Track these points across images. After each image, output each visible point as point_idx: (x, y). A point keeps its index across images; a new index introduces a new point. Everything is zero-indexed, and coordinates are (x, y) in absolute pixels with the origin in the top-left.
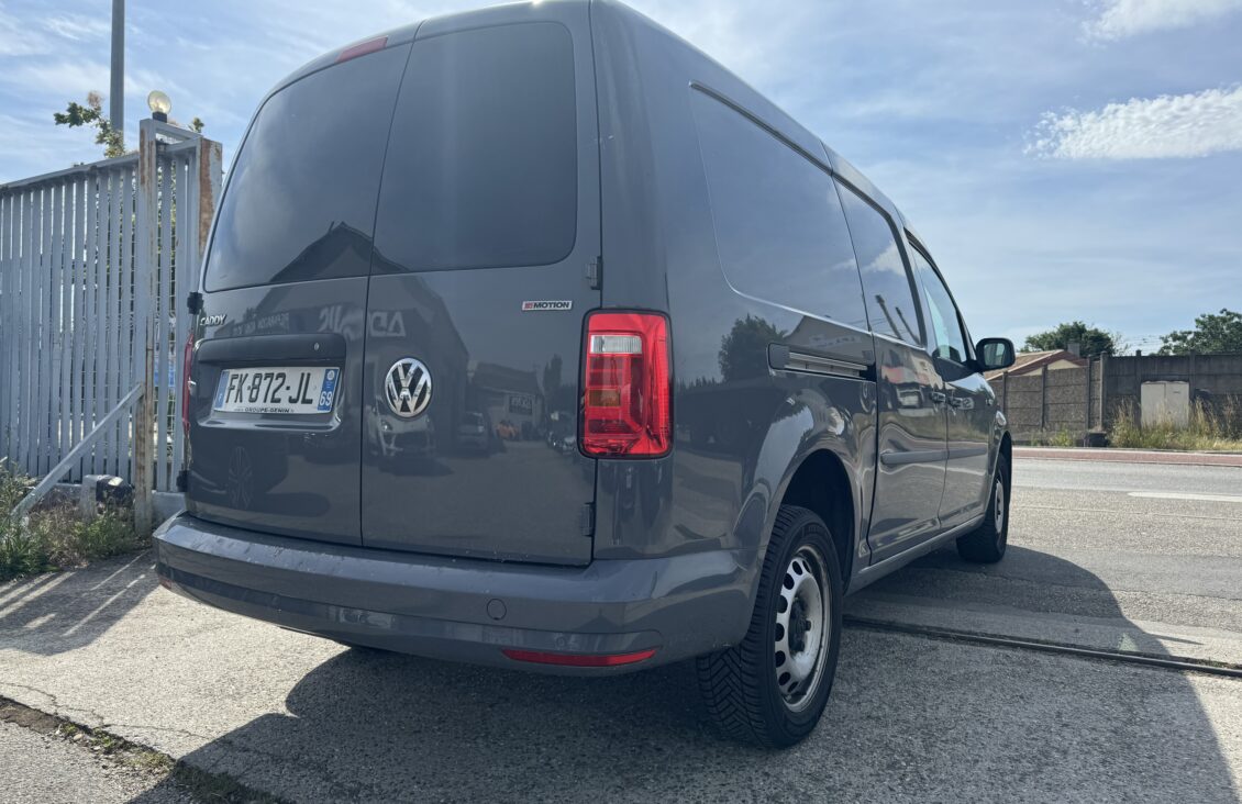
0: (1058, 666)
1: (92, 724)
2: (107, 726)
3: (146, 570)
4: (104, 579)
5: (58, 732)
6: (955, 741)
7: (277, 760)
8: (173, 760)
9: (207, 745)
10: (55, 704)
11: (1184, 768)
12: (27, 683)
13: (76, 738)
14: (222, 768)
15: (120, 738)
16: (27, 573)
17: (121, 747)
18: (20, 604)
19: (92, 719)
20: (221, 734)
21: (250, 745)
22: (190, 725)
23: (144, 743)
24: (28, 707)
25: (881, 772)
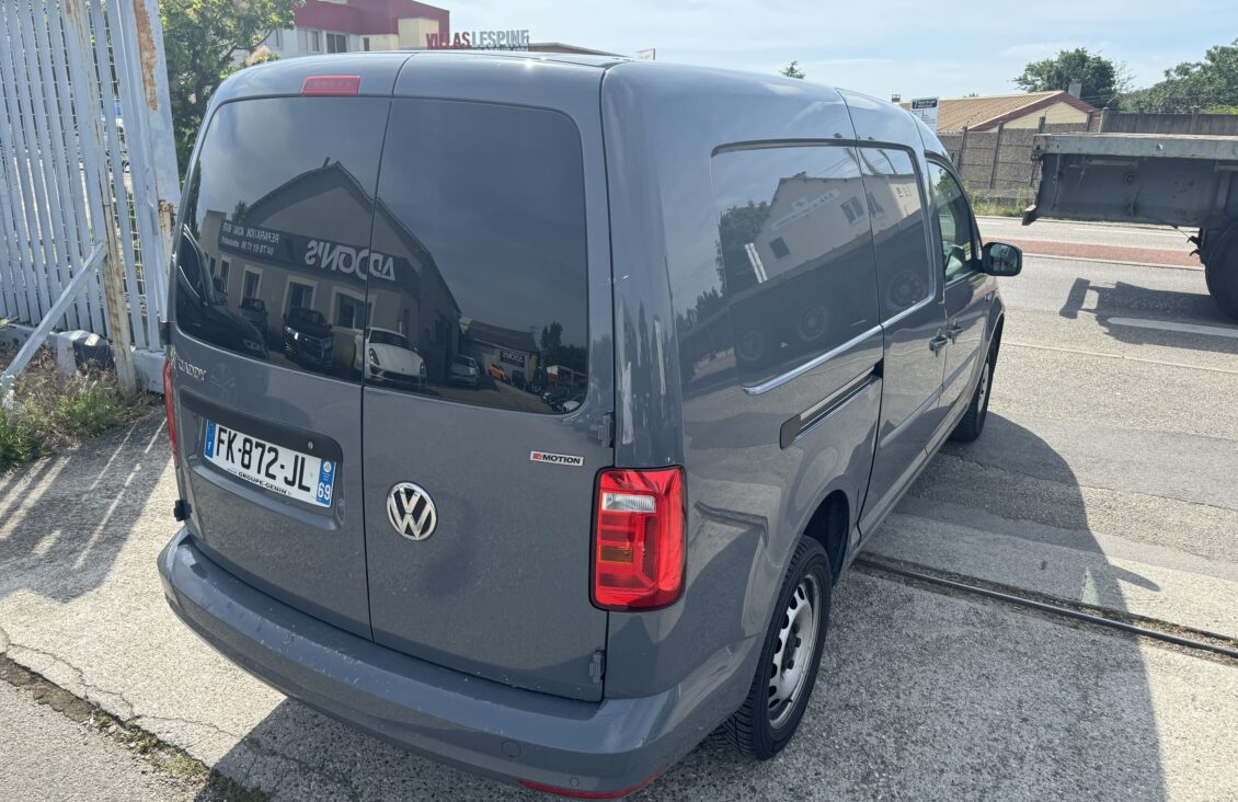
0: (1023, 628)
1: (124, 714)
2: (138, 717)
3: (141, 455)
4: (100, 470)
5: (92, 721)
6: (925, 742)
7: (305, 769)
8: (208, 768)
9: (237, 745)
10: (83, 682)
11: (1125, 784)
12: (50, 649)
13: (111, 729)
14: (254, 781)
15: (153, 735)
16: (21, 461)
17: (155, 746)
18: (21, 512)
19: (122, 706)
20: (248, 731)
21: (277, 747)
22: (215, 715)
23: (176, 743)
24: (57, 686)
25: (856, 788)
